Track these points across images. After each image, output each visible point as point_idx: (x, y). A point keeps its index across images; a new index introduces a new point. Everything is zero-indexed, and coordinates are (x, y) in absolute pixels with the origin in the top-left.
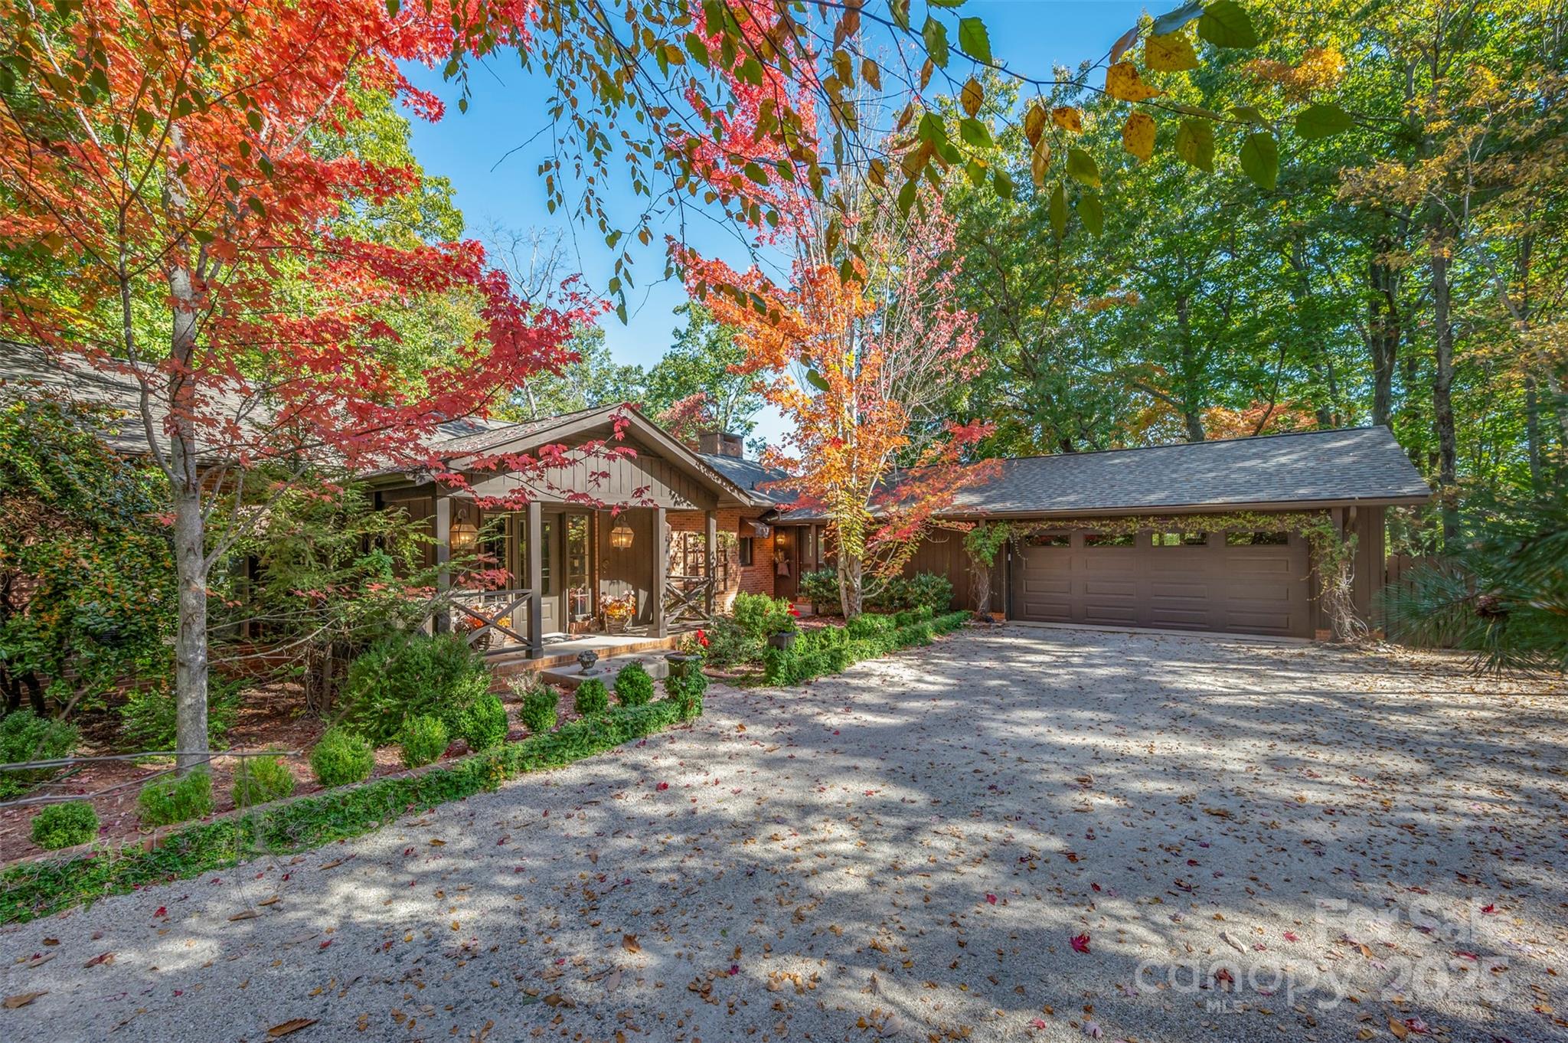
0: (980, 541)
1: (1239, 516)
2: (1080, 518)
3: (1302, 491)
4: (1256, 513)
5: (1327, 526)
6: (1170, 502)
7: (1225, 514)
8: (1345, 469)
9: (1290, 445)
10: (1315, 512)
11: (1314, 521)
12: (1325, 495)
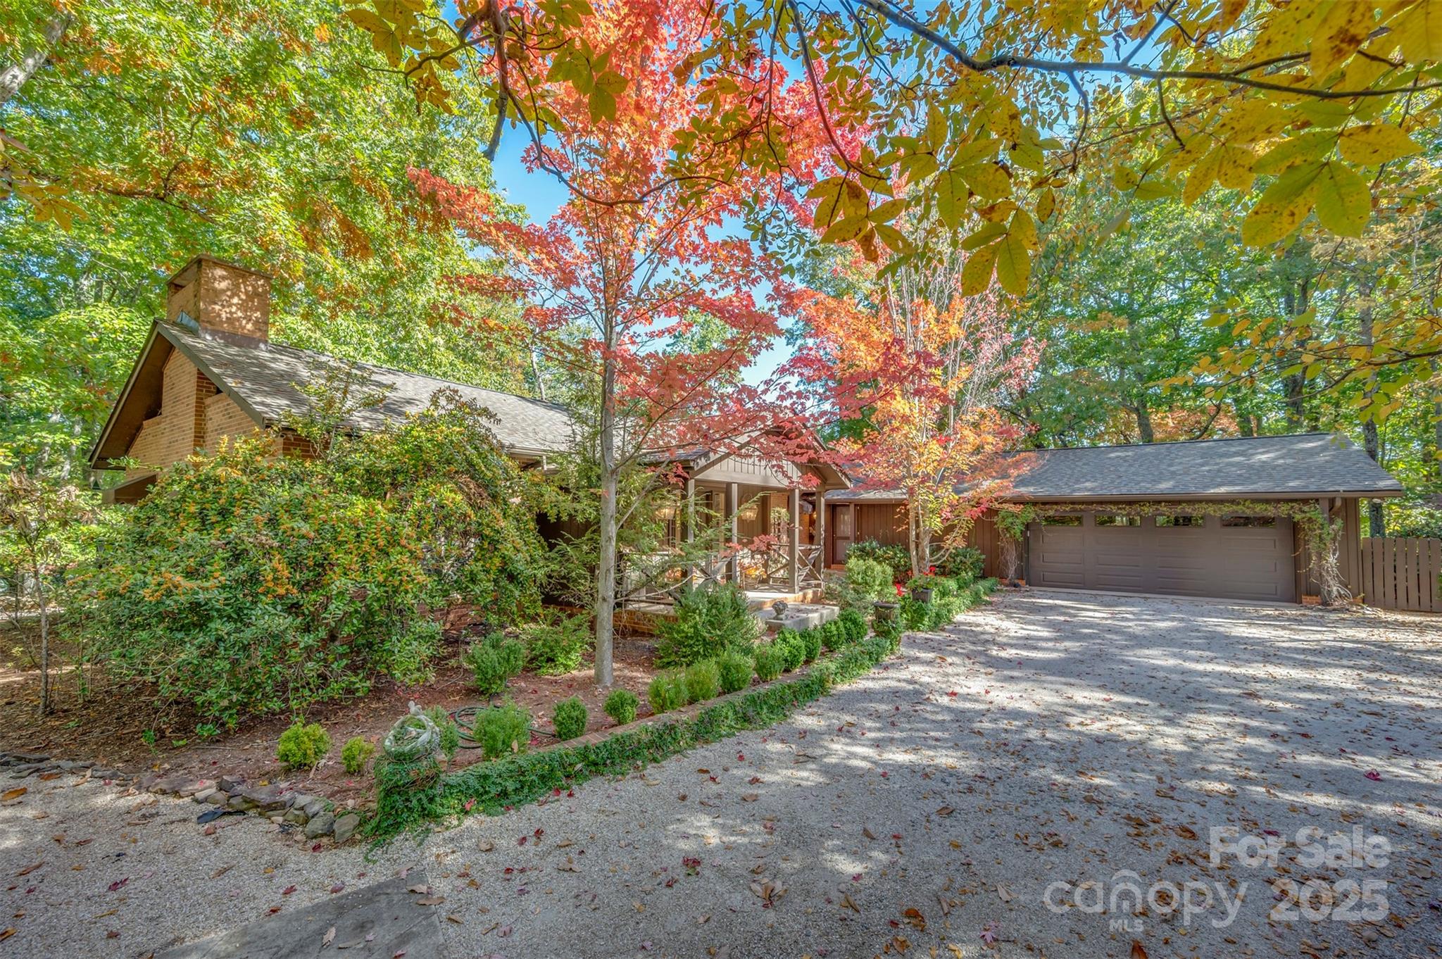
0: (1010, 520)
1: (1239, 504)
2: (1101, 503)
3: (1291, 484)
4: (1254, 501)
5: (1317, 514)
6: (1177, 490)
7: (1228, 501)
8: (1321, 468)
9: (1263, 446)
10: (1305, 501)
11: (1306, 508)
12: (1313, 488)
